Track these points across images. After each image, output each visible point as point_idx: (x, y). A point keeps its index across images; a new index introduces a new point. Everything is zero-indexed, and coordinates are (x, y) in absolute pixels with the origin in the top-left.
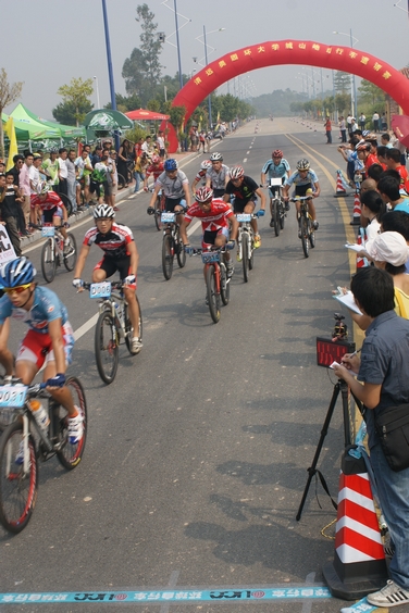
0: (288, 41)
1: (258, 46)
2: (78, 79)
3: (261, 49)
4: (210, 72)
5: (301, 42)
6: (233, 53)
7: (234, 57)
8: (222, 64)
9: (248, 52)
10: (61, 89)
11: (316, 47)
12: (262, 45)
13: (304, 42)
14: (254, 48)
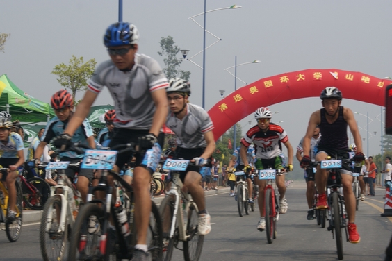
0: (334, 71)
1: (297, 73)
2: (78, 58)
3: (301, 77)
4: (238, 98)
5: (348, 73)
6: (267, 79)
7: (268, 84)
8: (253, 90)
9: (285, 80)
10: (58, 68)
11: (366, 80)
12: (301, 72)
13: (352, 73)
14: (292, 76)
